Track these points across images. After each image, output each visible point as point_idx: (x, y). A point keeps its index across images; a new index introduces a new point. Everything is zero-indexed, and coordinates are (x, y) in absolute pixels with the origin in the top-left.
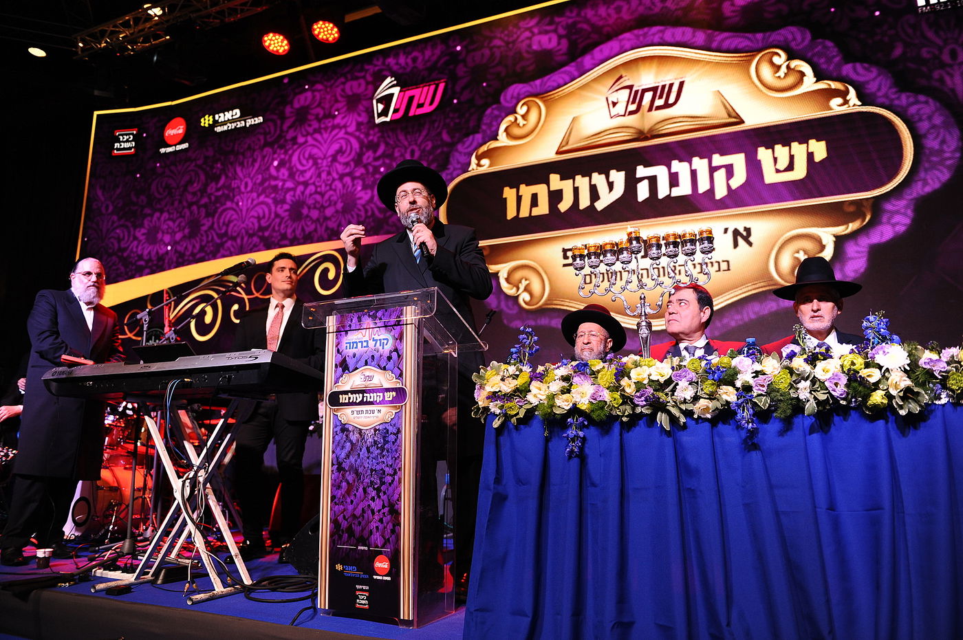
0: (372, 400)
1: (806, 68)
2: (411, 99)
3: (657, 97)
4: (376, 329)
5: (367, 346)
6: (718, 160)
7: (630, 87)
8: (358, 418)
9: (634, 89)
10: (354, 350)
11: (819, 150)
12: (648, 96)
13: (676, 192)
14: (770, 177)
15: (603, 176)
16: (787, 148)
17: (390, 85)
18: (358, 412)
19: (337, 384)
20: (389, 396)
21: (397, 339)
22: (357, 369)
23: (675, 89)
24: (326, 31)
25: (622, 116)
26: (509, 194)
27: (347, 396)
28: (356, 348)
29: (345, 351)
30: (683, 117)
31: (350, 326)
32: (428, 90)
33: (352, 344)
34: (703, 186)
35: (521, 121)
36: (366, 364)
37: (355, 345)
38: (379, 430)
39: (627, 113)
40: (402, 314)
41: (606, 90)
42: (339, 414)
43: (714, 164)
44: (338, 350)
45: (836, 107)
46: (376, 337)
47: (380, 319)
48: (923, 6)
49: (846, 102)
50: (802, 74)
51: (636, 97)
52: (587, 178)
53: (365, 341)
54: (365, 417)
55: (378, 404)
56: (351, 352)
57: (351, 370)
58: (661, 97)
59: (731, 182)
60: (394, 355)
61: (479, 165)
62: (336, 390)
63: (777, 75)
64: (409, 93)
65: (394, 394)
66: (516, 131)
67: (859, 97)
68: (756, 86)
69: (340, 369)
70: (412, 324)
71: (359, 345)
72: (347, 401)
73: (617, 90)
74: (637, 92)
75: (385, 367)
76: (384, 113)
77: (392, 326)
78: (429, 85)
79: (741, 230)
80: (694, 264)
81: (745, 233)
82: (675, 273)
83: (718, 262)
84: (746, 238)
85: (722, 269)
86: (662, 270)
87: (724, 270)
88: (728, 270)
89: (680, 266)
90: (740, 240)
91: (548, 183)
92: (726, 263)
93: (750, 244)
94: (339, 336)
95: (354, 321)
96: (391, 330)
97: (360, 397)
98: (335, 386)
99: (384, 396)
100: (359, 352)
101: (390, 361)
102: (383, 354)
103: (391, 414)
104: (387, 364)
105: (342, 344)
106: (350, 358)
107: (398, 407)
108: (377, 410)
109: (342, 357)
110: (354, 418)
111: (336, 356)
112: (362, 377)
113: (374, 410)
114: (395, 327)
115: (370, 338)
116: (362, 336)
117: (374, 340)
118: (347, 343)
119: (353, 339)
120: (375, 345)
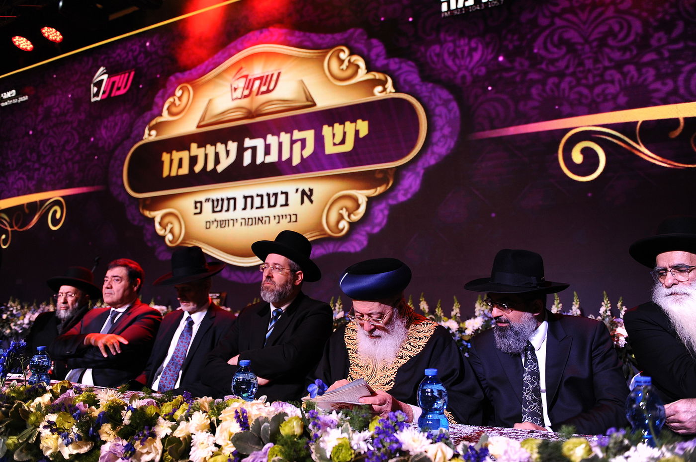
1: (361, 63)
2: (114, 83)
3: (262, 85)
6: (297, 135)
7: (246, 76)
9: (249, 78)
11: (363, 127)
12: (257, 83)
13: (268, 159)
14: (330, 149)
15: (223, 146)
16: (342, 126)
17: (102, 73)
23: (274, 78)
24: (52, 34)
25: (239, 99)
26: (166, 157)
30: (278, 100)
32: (124, 77)
34: (285, 156)
35: (177, 102)
39: (243, 97)
41: (232, 78)
43: (295, 138)
45: (378, 93)
48: (445, 12)
49: (385, 90)
50: (358, 67)
51: (249, 85)
52: (213, 148)
58: (265, 85)
59: (304, 152)
61: (150, 135)
63: (342, 67)
64: (113, 79)
66: (174, 110)
67: (395, 85)
68: (326, 77)
73: (238, 79)
74: (250, 80)
76: (97, 95)
78: (125, 73)
79: (307, 191)
80: (275, 216)
81: (309, 193)
82: (262, 223)
83: (290, 215)
84: (309, 197)
85: (292, 220)
86: (254, 220)
87: (293, 222)
88: (296, 221)
89: (266, 217)
90: (305, 197)
91: (189, 150)
92: (295, 216)
93: (311, 201)
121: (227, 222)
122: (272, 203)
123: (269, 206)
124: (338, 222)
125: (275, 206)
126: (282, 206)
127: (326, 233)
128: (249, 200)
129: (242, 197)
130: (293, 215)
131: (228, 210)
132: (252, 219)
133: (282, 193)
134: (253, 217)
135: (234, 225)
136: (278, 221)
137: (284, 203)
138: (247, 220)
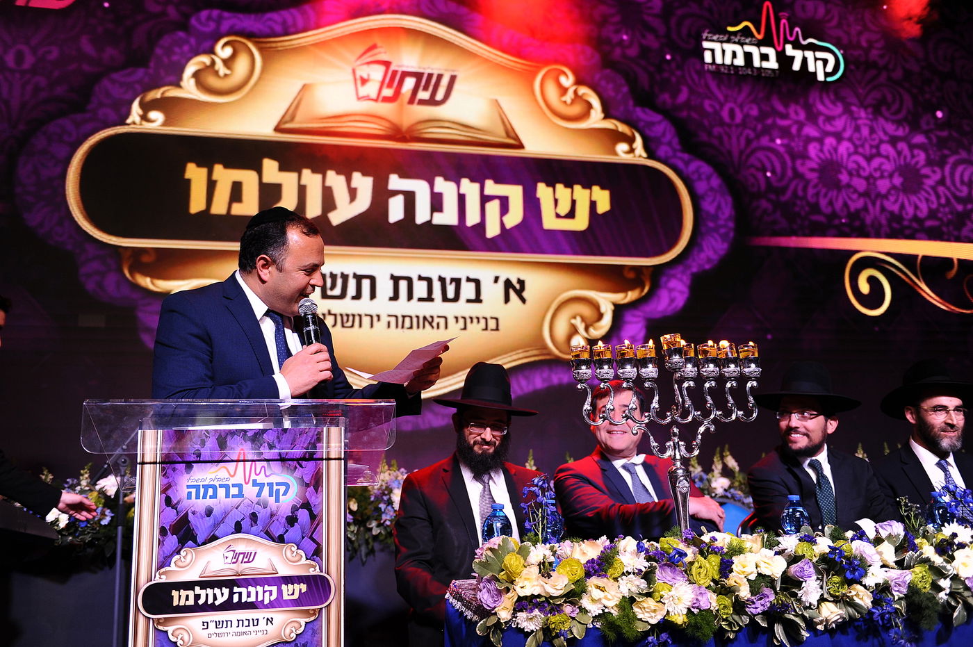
0: (252, 599)
1: (595, 101)
3: (421, 88)
4: (259, 465)
5: (240, 495)
6: (491, 188)
7: (387, 64)
8: (220, 635)
9: (393, 68)
10: (209, 502)
11: (603, 200)
12: (410, 83)
13: (439, 219)
14: (550, 222)
15: (342, 179)
16: (569, 190)
18: (218, 624)
19: (168, 568)
20: (291, 592)
21: (307, 485)
22: (214, 538)
23: (445, 82)
25: (372, 100)
26: (195, 174)
27: (191, 593)
28: (214, 496)
29: (185, 504)
30: (453, 122)
31: (199, 455)
33: (202, 490)
34: (472, 218)
35: (221, 69)
36: (238, 528)
39: (380, 99)
40: (319, 439)
41: (352, 58)
42: (170, 629)
43: (488, 192)
44: (168, 502)
45: (623, 153)
46: (261, 479)
47: (272, 446)
49: (632, 151)
50: (590, 105)
51: (395, 79)
52: (319, 177)
53: (234, 485)
54: (235, 634)
55: (266, 607)
56: (201, 504)
57: (200, 539)
58: (426, 88)
59: (505, 219)
60: (303, 515)
61: (145, 118)
62: (164, 579)
63: (563, 99)
65: (304, 587)
66: (212, 81)
67: (647, 147)
68: (539, 106)
69: (172, 540)
70: (340, 459)
71: (221, 492)
72: (191, 602)
73: (368, 63)
74: (395, 73)
75: (281, 537)
77: (298, 460)
79: (514, 282)
80: (457, 318)
81: (518, 286)
82: (433, 327)
83: (486, 319)
84: (519, 293)
85: (489, 328)
86: (415, 320)
87: (492, 330)
88: (497, 329)
89: (439, 317)
90: (512, 293)
91: (259, 170)
92: (494, 321)
93: (523, 301)
94: (170, 471)
95: (208, 444)
96: (296, 468)
97: (222, 594)
98: (163, 570)
99: (280, 592)
100: (219, 505)
101: (292, 526)
102: (277, 512)
103: (296, 625)
104: (287, 531)
105: (179, 488)
106: (197, 517)
107: (312, 612)
108: (268, 619)
109: (177, 514)
110: (210, 636)
111: (162, 512)
112: (226, 555)
113: (258, 620)
114: (304, 463)
115: (247, 481)
116: (227, 476)
117: (255, 483)
118: (189, 487)
119: (205, 481)
120: (259, 494)
121: (357, 319)
122: (451, 294)
123: (445, 299)
124: (569, 338)
125: (456, 298)
126: (469, 301)
127: (550, 353)
128: (403, 285)
129: (389, 276)
130: (492, 318)
131: (358, 296)
132: (411, 317)
133: (469, 280)
134: (413, 315)
135: (372, 326)
136: (462, 326)
137: (473, 296)
138: (400, 320)
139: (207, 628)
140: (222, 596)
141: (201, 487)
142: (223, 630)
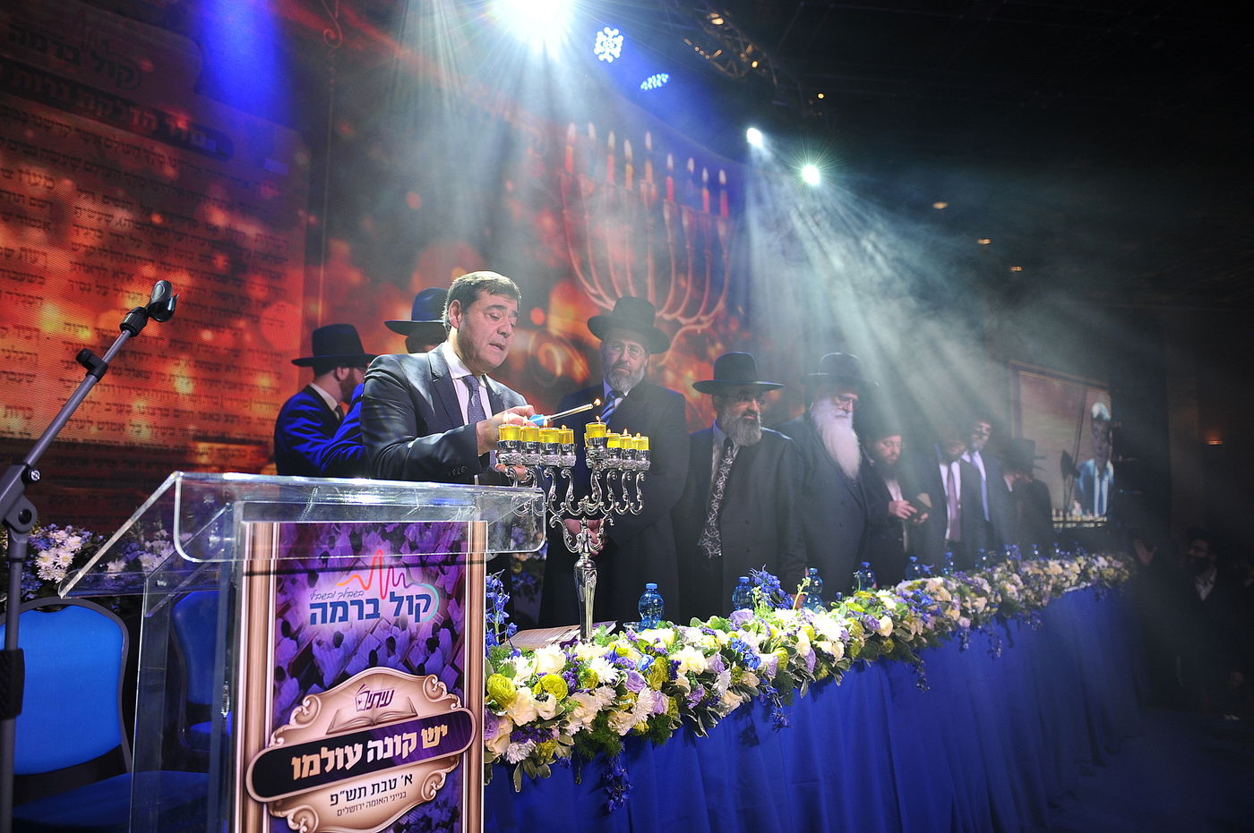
0: (389, 754)
4: (398, 572)
5: (376, 614)
8: (351, 809)
10: (338, 626)
18: (350, 795)
19: (286, 727)
20: (432, 736)
21: (449, 597)
22: (345, 676)
27: (316, 758)
28: (344, 618)
29: (309, 629)
31: (325, 561)
33: (330, 610)
36: (373, 662)
37: (340, 609)
38: (408, 826)
42: (290, 814)
44: (286, 630)
46: (400, 591)
47: (413, 548)
53: (369, 601)
54: (371, 804)
55: (407, 761)
56: (329, 629)
57: (327, 681)
60: (445, 635)
62: (281, 743)
65: (444, 729)
69: (292, 684)
70: (483, 562)
71: (353, 611)
72: (316, 771)
75: (422, 666)
77: (440, 565)
94: (287, 584)
95: (339, 544)
96: (437, 574)
97: (355, 753)
98: (280, 730)
99: (420, 739)
100: (350, 631)
101: (433, 651)
102: (417, 634)
103: (436, 779)
104: (428, 658)
105: (300, 608)
106: (323, 648)
107: (452, 759)
108: (406, 777)
109: (298, 647)
110: (339, 813)
111: (279, 645)
112: (359, 698)
113: (395, 780)
114: (446, 568)
115: (384, 595)
116: (360, 588)
117: (393, 598)
118: (313, 606)
119: (333, 596)
120: (397, 612)
139: (337, 803)
140: (355, 755)
141: (328, 605)
142: (357, 801)
